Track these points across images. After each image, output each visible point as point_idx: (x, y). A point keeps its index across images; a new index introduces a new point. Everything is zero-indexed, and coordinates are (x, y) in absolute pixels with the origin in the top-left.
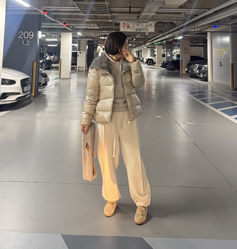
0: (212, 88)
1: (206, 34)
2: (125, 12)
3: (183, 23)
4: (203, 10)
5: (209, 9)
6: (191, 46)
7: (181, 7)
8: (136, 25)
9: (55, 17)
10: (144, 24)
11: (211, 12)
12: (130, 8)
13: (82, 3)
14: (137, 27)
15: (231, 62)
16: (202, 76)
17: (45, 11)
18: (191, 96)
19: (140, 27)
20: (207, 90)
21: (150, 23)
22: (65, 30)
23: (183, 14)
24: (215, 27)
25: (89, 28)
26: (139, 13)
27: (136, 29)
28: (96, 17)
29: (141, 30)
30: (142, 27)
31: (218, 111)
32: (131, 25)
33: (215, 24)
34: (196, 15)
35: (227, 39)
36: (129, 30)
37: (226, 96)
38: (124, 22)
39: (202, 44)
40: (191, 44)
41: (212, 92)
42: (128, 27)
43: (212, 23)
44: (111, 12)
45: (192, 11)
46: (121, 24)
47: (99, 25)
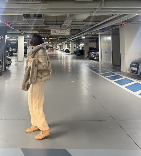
0: (101, 65)
1: (98, 35)
2: (53, 24)
3: (85, 30)
4: (96, 22)
5: (100, 22)
6: (90, 42)
7: (84, 21)
8: (59, 31)
9: (14, 27)
10: (64, 31)
11: (101, 23)
12: (56, 21)
13: (30, 19)
14: (60, 32)
15: (112, 51)
16: (96, 58)
17: (9, 24)
18: (90, 70)
19: (61, 32)
20: (99, 66)
21: (67, 30)
22: (20, 34)
23: (85, 25)
24: (103, 31)
25: (33, 33)
26: (61, 24)
27: (60, 33)
28: (37, 27)
29: (62, 33)
30: (63, 32)
31: (105, 78)
32: (57, 31)
33: (103, 30)
34: (93, 25)
35: (109, 38)
36: (56, 34)
37: (109, 70)
38: (53, 29)
39: (95, 41)
40: (90, 41)
41: (102, 67)
42: (55, 32)
43: (101, 29)
44: (46, 24)
45: (90, 23)
46: (51, 30)
47: (39, 32)
